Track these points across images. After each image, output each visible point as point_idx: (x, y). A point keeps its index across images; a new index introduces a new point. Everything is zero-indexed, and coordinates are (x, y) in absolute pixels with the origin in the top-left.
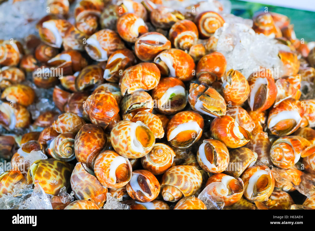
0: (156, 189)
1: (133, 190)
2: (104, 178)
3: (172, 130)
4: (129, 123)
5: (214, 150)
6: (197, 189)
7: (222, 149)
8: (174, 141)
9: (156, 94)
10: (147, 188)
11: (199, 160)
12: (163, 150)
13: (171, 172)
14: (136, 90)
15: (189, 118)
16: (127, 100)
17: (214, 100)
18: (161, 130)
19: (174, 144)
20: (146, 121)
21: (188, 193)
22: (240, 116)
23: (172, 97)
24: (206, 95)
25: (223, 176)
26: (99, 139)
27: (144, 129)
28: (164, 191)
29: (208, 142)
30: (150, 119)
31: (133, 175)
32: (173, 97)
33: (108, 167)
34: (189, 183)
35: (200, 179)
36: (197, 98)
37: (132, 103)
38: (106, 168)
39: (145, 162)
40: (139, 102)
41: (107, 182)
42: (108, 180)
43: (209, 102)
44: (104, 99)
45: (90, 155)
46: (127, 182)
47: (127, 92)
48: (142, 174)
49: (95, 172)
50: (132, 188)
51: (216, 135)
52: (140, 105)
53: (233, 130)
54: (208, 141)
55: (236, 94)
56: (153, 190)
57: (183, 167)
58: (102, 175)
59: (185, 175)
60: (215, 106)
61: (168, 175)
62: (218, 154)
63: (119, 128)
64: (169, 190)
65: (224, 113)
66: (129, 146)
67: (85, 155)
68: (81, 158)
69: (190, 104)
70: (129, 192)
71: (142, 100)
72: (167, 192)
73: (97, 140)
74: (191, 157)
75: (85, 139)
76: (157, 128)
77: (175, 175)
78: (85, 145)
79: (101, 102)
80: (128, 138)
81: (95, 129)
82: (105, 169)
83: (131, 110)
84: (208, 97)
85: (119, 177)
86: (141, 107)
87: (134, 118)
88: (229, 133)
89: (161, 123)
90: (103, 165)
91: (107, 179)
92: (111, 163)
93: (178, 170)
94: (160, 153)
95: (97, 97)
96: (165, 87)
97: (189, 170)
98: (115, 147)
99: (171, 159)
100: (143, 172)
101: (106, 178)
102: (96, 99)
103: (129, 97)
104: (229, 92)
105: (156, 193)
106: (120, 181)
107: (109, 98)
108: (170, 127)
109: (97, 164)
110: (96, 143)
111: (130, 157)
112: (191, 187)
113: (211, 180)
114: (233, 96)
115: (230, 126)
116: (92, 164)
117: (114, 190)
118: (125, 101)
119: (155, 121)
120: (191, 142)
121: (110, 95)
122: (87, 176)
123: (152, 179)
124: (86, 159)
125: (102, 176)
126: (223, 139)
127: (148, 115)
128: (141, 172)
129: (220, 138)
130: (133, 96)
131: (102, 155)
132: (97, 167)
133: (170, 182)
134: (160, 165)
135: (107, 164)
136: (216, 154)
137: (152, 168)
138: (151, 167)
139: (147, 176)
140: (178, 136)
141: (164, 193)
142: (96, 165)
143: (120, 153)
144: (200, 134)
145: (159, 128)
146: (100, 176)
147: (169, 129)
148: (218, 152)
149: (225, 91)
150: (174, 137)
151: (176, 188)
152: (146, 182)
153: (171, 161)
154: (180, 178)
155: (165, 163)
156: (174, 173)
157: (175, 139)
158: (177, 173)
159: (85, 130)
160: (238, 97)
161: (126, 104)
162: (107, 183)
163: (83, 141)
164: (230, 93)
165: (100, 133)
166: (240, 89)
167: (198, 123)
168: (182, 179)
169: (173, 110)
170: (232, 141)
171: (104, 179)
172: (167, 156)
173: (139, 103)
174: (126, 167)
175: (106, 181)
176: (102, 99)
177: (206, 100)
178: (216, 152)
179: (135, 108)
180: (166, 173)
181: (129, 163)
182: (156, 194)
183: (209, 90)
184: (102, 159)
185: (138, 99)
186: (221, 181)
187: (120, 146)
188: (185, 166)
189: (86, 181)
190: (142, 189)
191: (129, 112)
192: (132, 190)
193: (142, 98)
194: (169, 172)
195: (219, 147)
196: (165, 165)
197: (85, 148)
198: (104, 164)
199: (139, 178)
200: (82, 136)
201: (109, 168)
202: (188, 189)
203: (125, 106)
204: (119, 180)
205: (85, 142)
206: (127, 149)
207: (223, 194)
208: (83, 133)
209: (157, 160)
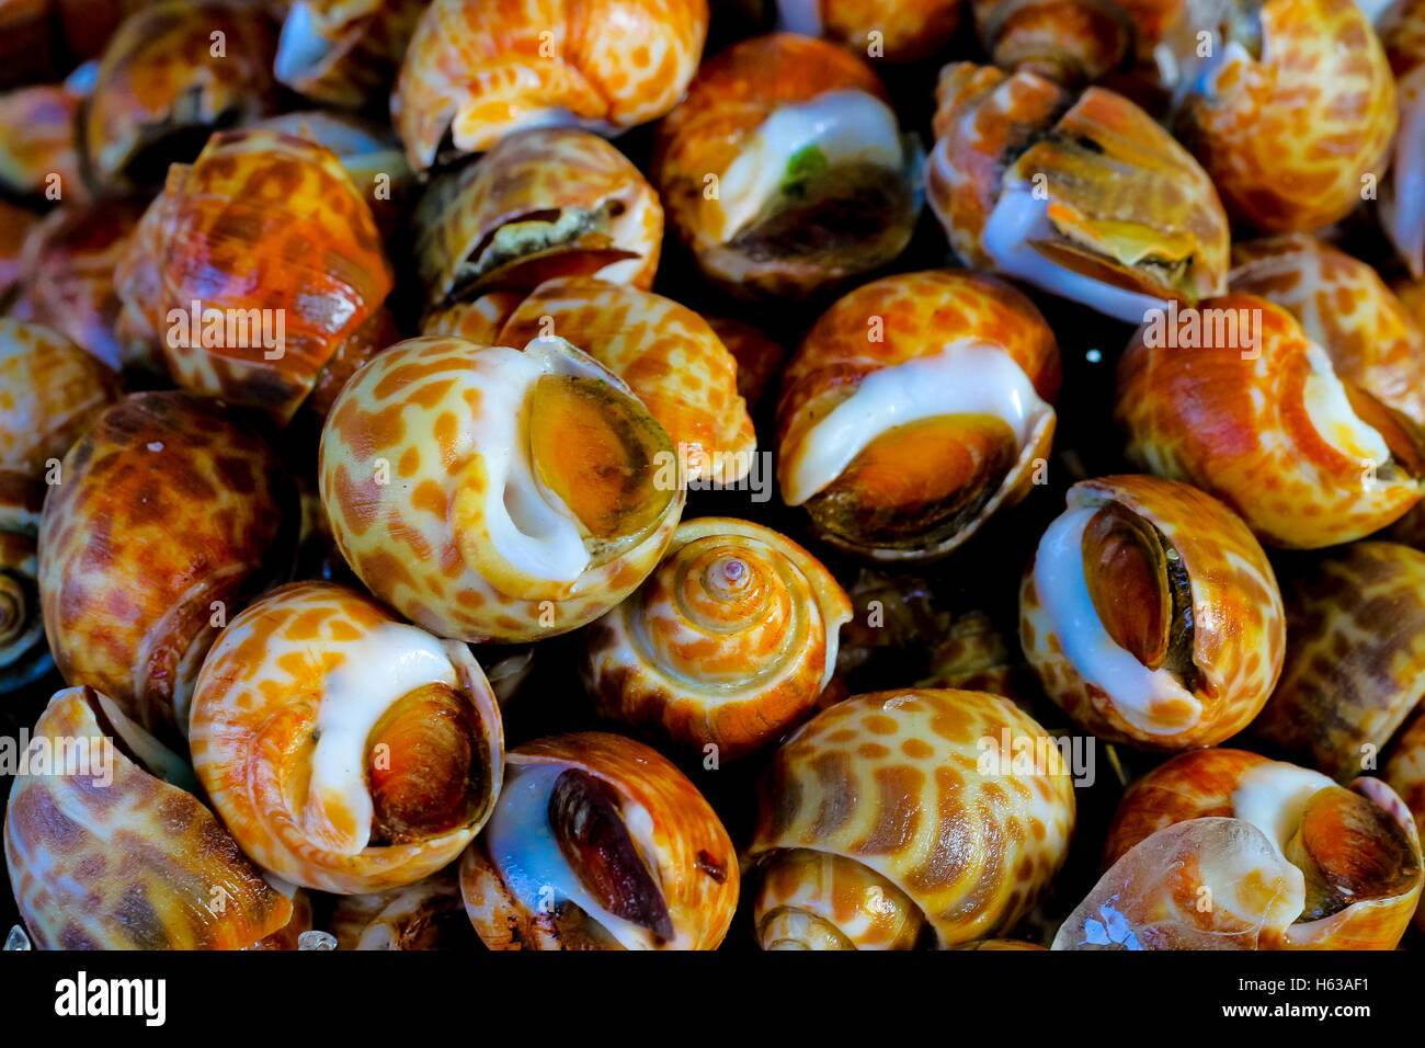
0: (707, 883)
1: (513, 902)
2: (268, 812)
3: (815, 418)
4: (470, 353)
5: (1172, 556)
6: (1038, 878)
7: (1230, 549)
8: (834, 503)
9: (678, 154)
10: (635, 876)
11: (1040, 654)
12: (753, 567)
13: (820, 743)
14: (524, 117)
15: (947, 320)
16: (456, 195)
17: (1139, 177)
18: (728, 419)
19: (838, 529)
20: (607, 342)
21: (973, 915)
22: (1333, 303)
23: (803, 174)
24: (1069, 142)
25: (1240, 769)
26: (226, 498)
27: (590, 396)
28: (770, 901)
29: (1106, 496)
30: (639, 331)
31: (510, 773)
32: (806, 180)
33: (298, 710)
34: (978, 834)
35: (1059, 794)
36: (998, 168)
37: (489, 218)
38: (287, 721)
39: (604, 675)
40: (543, 201)
41: (294, 836)
42: (303, 825)
43: (1101, 192)
44: (271, 189)
45: (158, 627)
46: (463, 836)
47: (446, 142)
48: (582, 767)
49: (200, 760)
50: (503, 883)
51: (1168, 449)
52: (558, 230)
53: (1300, 399)
54: (1113, 491)
55: (1301, 129)
56: (682, 894)
57: (923, 704)
58: (250, 785)
59: (939, 764)
60: (1145, 219)
61: (802, 770)
62: (1206, 584)
63: (384, 389)
64: (810, 893)
65: (1214, 283)
66: (472, 535)
67: (123, 627)
68: (90, 652)
69: (946, 218)
70: (482, 923)
71: (569, 188)
72: (796, 910)
73: (211, 509)
74: (966, 632)
75: (118, 501)
76: (698, 399)
77: (863, 769)
78: (119, 549)
79: (245, 209)
80: (457, 467)
81: (198, 424)
82: (279, 728)
83: (488, 268)
84: (1089, 154)
85: (399, 796)
86: (564, 248)
87: (512, 328)
88: (1268, 421)
89: (729, 364)
90: (259, 700)
91: (295, 818)
92: (323, 681)
93: (878, 726)
94: (727, 587)
95: (215, 174)
96: (747, 98)
97: (971, 721)
98: (356, 546)
99: (819, 636)
100: (597, 747)
101: (289, 805)
102: (206, 190)
103: (468, 173)
104: (1246, 121)
105: (708, 914)
106: (401, 827)
107: (311, 182)
108: (799, 398)
109: (218, 692)
110: (208, 527)
111: (485, 625)
112: (990, 860)
113: (1148, 805)
114: (1279, 152)
115: (1279, 367)
116: (179, 699)
117: (363, 909)
118: (440, 209)
119: (674, 341)
120: (974, 510)
121: (321, 159)
122: (131, 799)
123: (671, 798)
124: (126, 661)
125: (256, 789)
126: (1230, 476)
127: (623, 301)
128: (580, 751)
129: (1201, 465)
130: (503, 165)
131: (253, 621)
132: (211, 719)
133: (823, 823)
134: (734, 692)
135: (297, 689)
136: (1187, 587)
137: (667, 719)
138: (655, 704)
139: (633, 779)
140: (865, 460)
141: (773, 914)
142: (203, 700)
143: (401, 596)
144: (1042, 441)
145: (715, 398)
146: (238, 790)
147: (791, 409)
148: (1200, 570)
149: (1209, 115)
150: (834, 475)
151: (867, 874)
152: (623, 828)
153: (816, 661)
154: (899, 787)
155: (773, 673)
156: (850, 747)
157: (839, 484)
158: (874, 751)
159: (116, 430)
160: (1319, 152)
161: (441, 231)
162: (294, 850)
163: (102, 522)
164: (1254, 130)
165: (240, 454)
166: (1328, 95)
167: (1021, 361)
168: (913, 801)
169: (814, 269)
170: (1297, 489)
171: (275, 814)
172: (787, 614)
173: (551, 216)
174: (450, 713)
175: (288, 833)
176: (253, 188)
177: (1071, 175)
178: (1184, 570)
179: (516, 251)
180: (783, 753)
181: (479, 679)
182: (707, 926)
183: (1088, 105)
184: (251, 653)
185: (541, 178)
186: (1229, 812)
187: (394, 537)
188: (937, 694)
189: (124, 837)
190: (586, 886)
191: (468, 289)
192: (505, 903)
193: (573, 176)
194: (804, 744)
195: (1202, 528)
196: (774, 684)
197: (116, 572)
198: (270, 688)
199: (564, 797)
200: (93, 480)
201: (307, 726)
202: (971, 877)
203: (435, 242)
204: (394, 820)
205: (119, 523)
206: (455, 556)
207: (1261, 908)
208: (101, 451)
209: (705, 648)
